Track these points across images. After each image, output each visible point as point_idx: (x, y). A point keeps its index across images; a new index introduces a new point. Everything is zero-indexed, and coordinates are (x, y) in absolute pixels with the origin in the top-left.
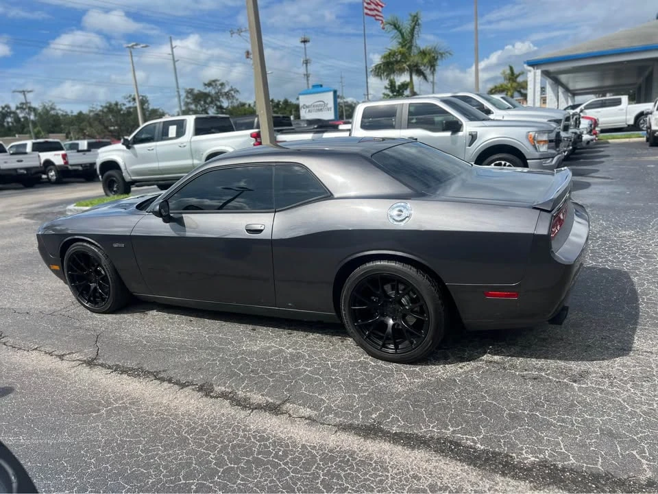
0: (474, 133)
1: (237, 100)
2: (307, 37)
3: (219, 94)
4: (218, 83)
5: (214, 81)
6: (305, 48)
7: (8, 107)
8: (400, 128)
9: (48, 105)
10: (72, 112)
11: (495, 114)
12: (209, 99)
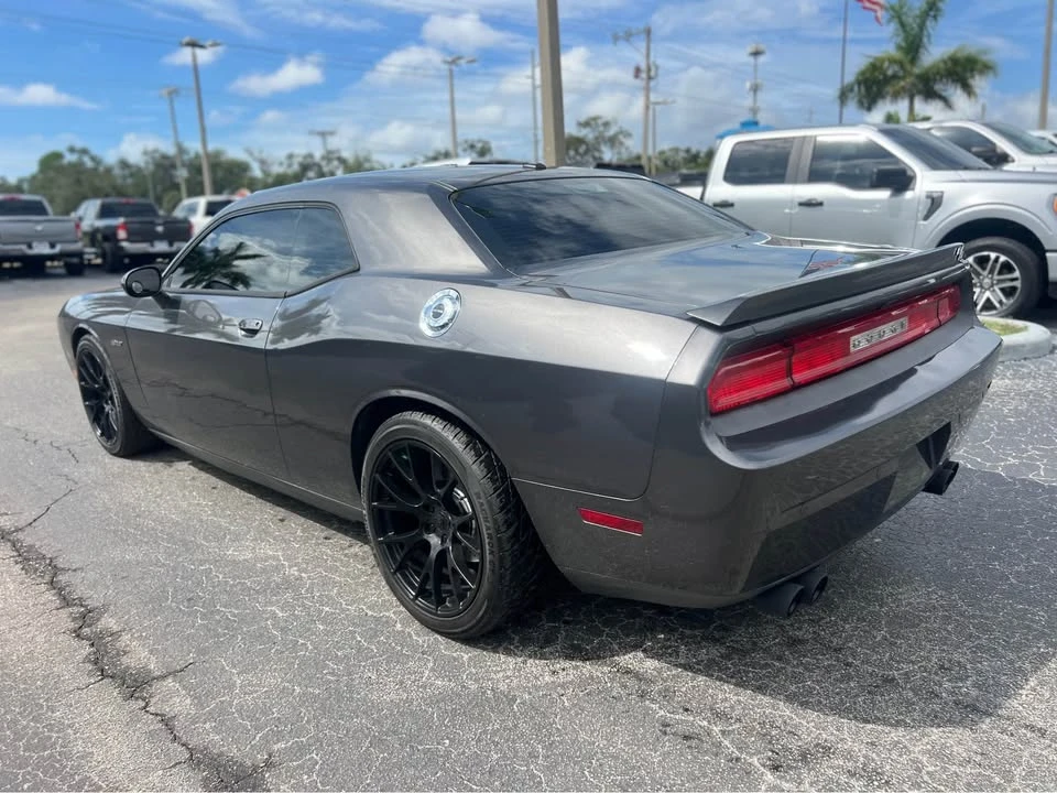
0: (935, 195)
1: (627, 148)
2: (762, 47)
3: (600, 139)
4: (600, 122)
5: (595, 119)
6: (756, 66)
7: (310, 156)
8: (795, 181)
9: (362, 154)
10: (392, 166)
11: (1016, 163)
12: (582, 149)
